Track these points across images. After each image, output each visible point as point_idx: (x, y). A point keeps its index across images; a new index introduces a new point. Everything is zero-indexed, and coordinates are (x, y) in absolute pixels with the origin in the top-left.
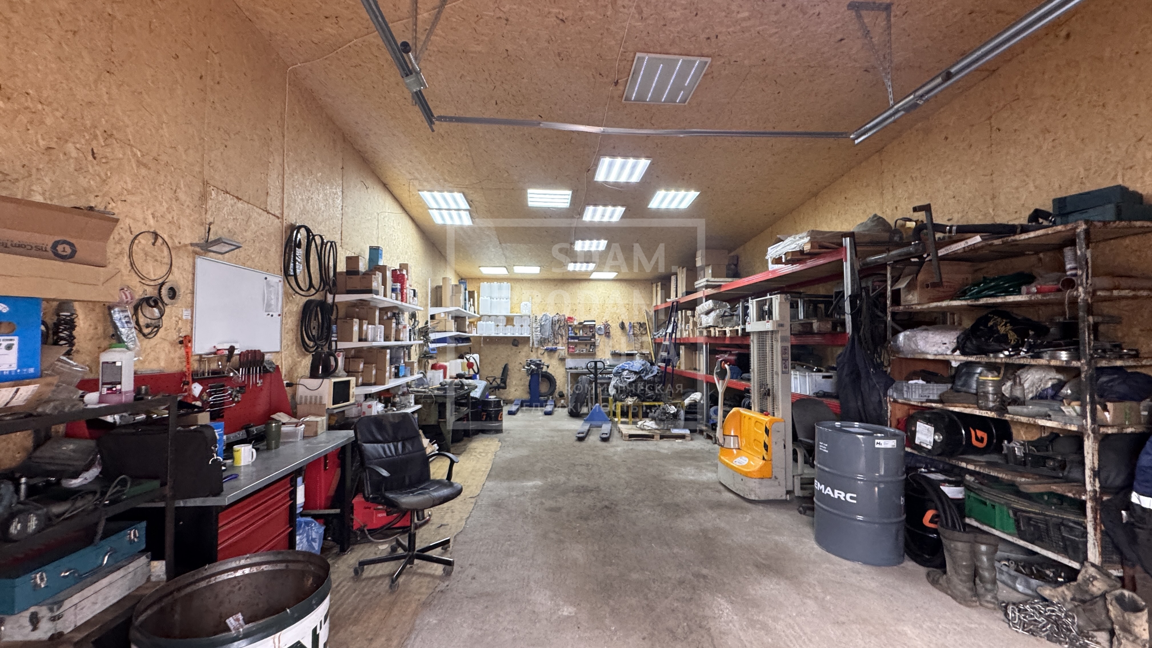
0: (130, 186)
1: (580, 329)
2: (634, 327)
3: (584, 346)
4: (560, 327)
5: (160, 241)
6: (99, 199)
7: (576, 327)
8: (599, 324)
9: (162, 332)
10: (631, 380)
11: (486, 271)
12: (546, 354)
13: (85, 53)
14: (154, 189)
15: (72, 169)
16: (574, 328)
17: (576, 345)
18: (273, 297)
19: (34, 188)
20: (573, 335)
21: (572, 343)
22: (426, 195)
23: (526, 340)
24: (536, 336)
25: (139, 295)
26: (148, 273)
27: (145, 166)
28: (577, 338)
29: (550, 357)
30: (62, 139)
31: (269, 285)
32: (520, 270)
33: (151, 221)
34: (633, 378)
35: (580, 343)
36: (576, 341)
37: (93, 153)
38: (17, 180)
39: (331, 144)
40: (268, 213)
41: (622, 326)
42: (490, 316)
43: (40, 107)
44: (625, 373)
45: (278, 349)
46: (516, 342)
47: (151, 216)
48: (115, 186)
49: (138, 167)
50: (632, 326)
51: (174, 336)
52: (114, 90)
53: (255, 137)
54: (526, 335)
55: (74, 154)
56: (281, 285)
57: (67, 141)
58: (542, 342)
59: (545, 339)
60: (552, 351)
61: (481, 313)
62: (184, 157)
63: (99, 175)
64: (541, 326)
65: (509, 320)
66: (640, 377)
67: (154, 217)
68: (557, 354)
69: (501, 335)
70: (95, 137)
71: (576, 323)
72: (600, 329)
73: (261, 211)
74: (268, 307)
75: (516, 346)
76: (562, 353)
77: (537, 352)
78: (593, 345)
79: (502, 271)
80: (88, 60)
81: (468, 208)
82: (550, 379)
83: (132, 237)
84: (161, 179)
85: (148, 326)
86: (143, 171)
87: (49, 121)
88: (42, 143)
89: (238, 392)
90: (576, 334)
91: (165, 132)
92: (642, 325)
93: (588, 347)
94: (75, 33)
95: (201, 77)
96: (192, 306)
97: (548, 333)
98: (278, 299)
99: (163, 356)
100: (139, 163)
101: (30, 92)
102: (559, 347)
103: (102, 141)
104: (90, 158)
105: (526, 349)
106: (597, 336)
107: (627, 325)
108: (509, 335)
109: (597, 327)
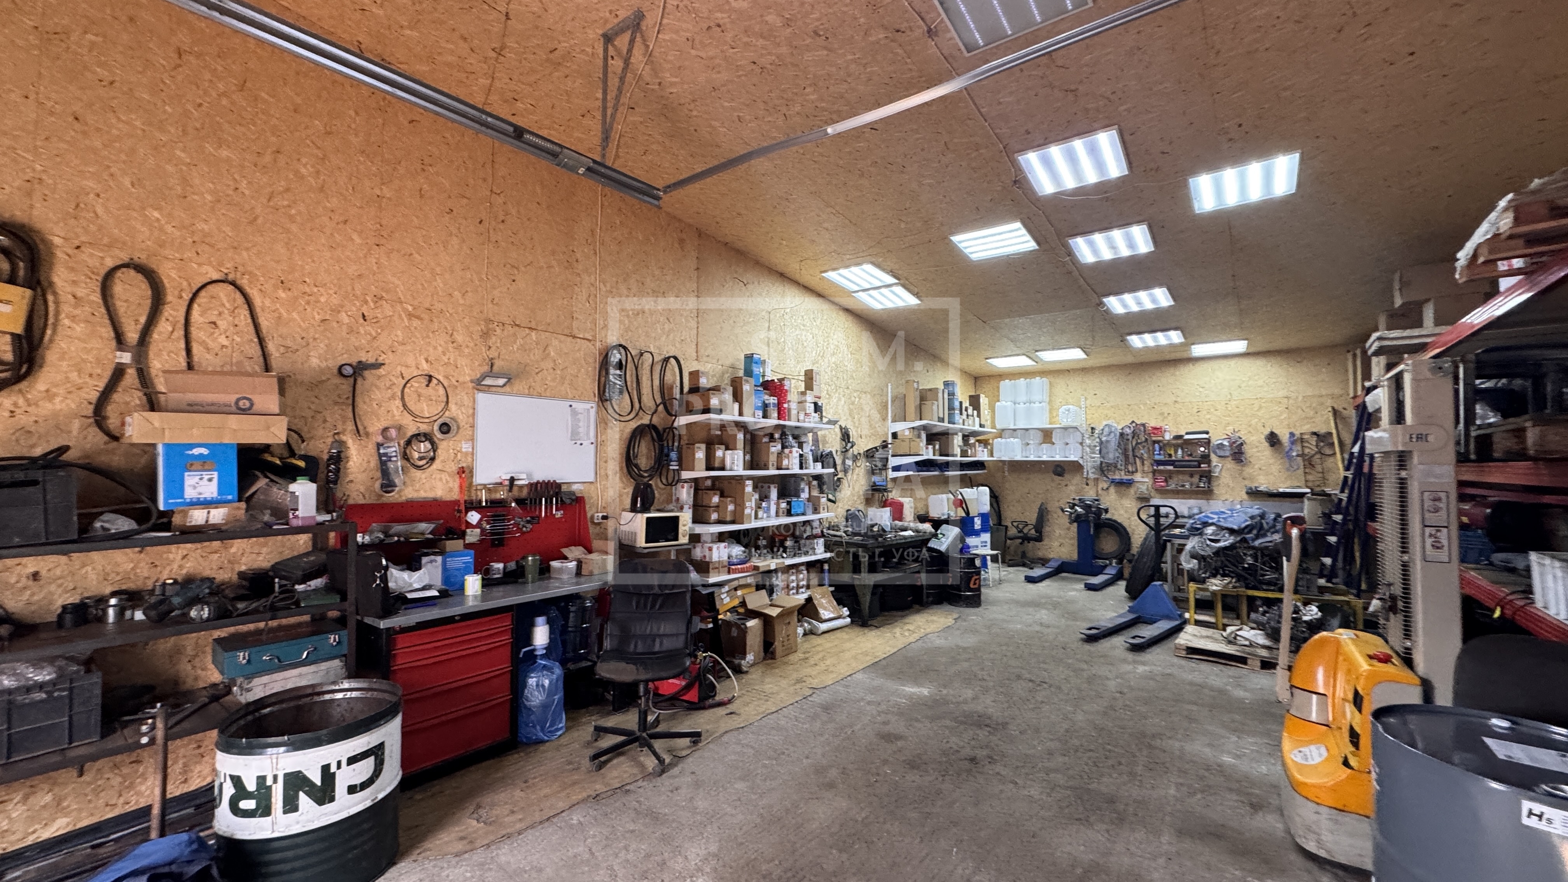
0: (400, 339)
1: (1176, 447)
2: (1302, 440)
3: (1187, 478)
4: (1137, 444)
5: (434, 381)
6: (370, 354)
7: (1168, 444)
8: (1217, 437)
9: (437, 464)
10: (1221, 544)
11: (1001, 363)
12: (1112, 490)
13: (355, 236)
14: (428, 337)
15: (344, 334)
16: (1164, 445)
17: (1169, 476)
18: (581, 424)
19: (312, 354)
20: (1161, 458)
21: (1161, 472)
22: (832, 275)
23: (1076, 467)
24: (1090, 461)
25: (412, 430)
26: (422, 411)
27: (418, 318)
28: (1172, 463)
29: (1121, 495)
30: (336, 310)
31: (575, 413)
32: (1051, 356)
33: (425, 366)
34: (1227, 541)
35: (1178, 472)
36: (1171, 468)
37: (364, 316)
38: (297, 350)
39: (676, 245)
40: (574, 337)
41: (1273, 439)
42: (1015, 430)
43: (315, 290)
44: (1210, 530)
45: (592, 479)
46: (1060, 469)
47: (424, 362)
48: (384, 341)
49: (410, 319)
50: (1297, 440)
51: (453, 467)
52: (384, 260)
53: (554, 263)
54: (1072, 458)
55: (346, 320)
56: (593, 412)
57: (339, 312)
58: (1103, 469)
59: (1108, 465)
60: (1124, 485)
61: (998, 426)
62: (461, 301)
63: (370, 334)
64: (1101, 443)
65: (1047, 435)
66: (1244, 540)
67: (427, 361)
68: (1132, 491)
69: (1032, 458)
70: (366, 302)
71: (1168, 437)
72: (1221, 446)
73: (563, 338)
74: (575, 436)
75: (1060, 474)
76: (1143, 488)
77: (1096, 485)
78: (1208, 476)
79: (1022, 362)
80: (358, 240)
81: (896, 281)
82: (1119, 530)
83: (404, 382)
84: (436, 326)
85: (421, 459)
86: (416, 323)
87: (323, 299)
88: (317, 317)
89: (528, 522)
90: (1170, 455)
91: (439, 281)
92: (1323, 438)
93: (1196, 479)
94: (345, 222)
95: (481, 222)
96: (472, 439)
97: (1113, 454)
98: (588, 426)
99: (439, 485)
100: (410, 316)
101: (307, 280)
102: (1138, 477)
103: (372, 305)
104: (362, 321)
105: (1077, 479)
106: (1214, 458)
107: (1285, 438)
108: (1045, 458)
109: (1215, 441)
